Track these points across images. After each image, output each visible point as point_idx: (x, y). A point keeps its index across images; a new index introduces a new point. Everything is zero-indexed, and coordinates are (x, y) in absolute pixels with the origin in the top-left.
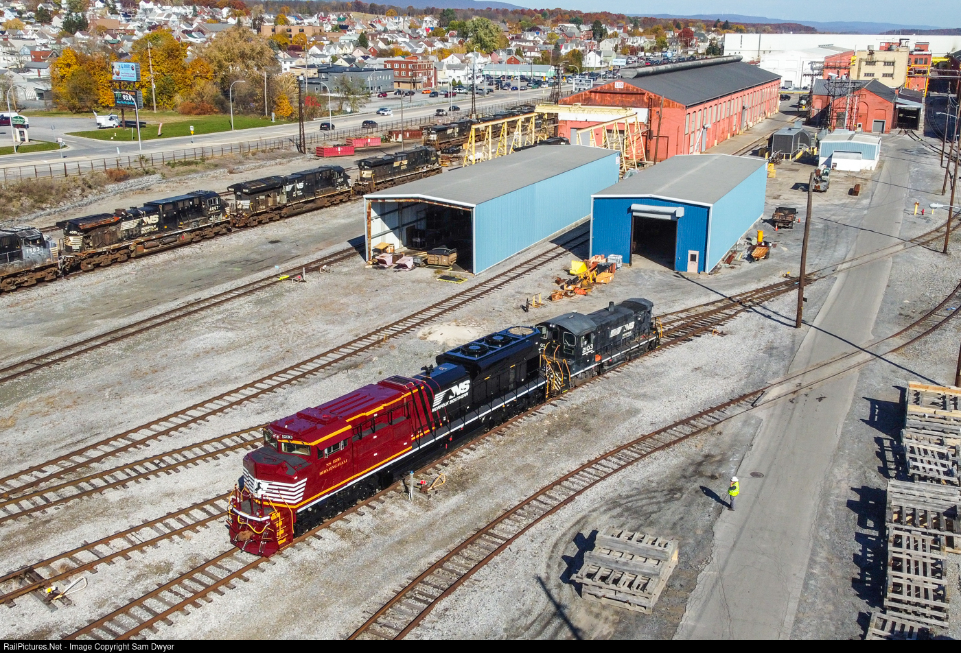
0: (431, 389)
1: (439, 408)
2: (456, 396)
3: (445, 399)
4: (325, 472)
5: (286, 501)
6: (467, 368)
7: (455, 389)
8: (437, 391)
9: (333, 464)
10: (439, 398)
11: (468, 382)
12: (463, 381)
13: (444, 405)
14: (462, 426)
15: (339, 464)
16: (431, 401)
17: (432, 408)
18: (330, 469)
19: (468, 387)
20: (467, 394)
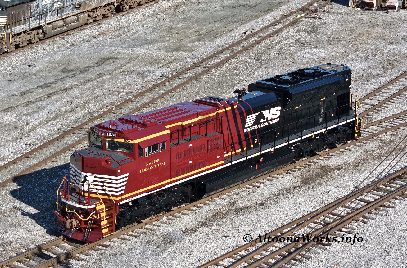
0: (244, 110)
1: (251, 129)
2: (268, 120)
3: (257, 122)
4: (145, 170)
5: (110, 193)
6: (278, 95)
7: (266, 113)
8: (249, 113)
9: (152, 165)
10: (251, 119)
11: (279, 108)
12: (274, 106)
13: (256, 127)
14: (272, 149)
15: (158, 166)
16: (244, 121)
17: (244, 128)
18: (150, 168)
19: (278, 113)
20: (278, 120)
